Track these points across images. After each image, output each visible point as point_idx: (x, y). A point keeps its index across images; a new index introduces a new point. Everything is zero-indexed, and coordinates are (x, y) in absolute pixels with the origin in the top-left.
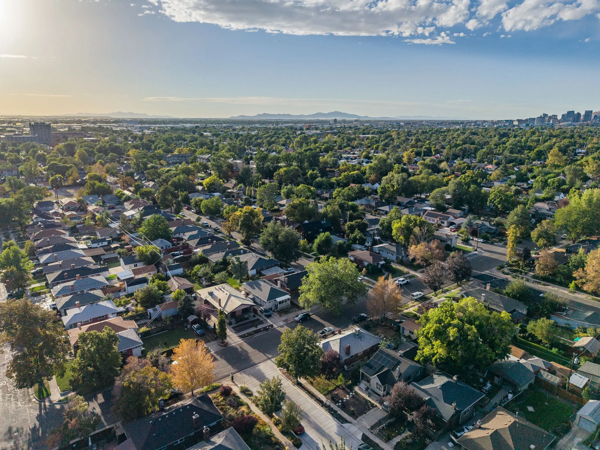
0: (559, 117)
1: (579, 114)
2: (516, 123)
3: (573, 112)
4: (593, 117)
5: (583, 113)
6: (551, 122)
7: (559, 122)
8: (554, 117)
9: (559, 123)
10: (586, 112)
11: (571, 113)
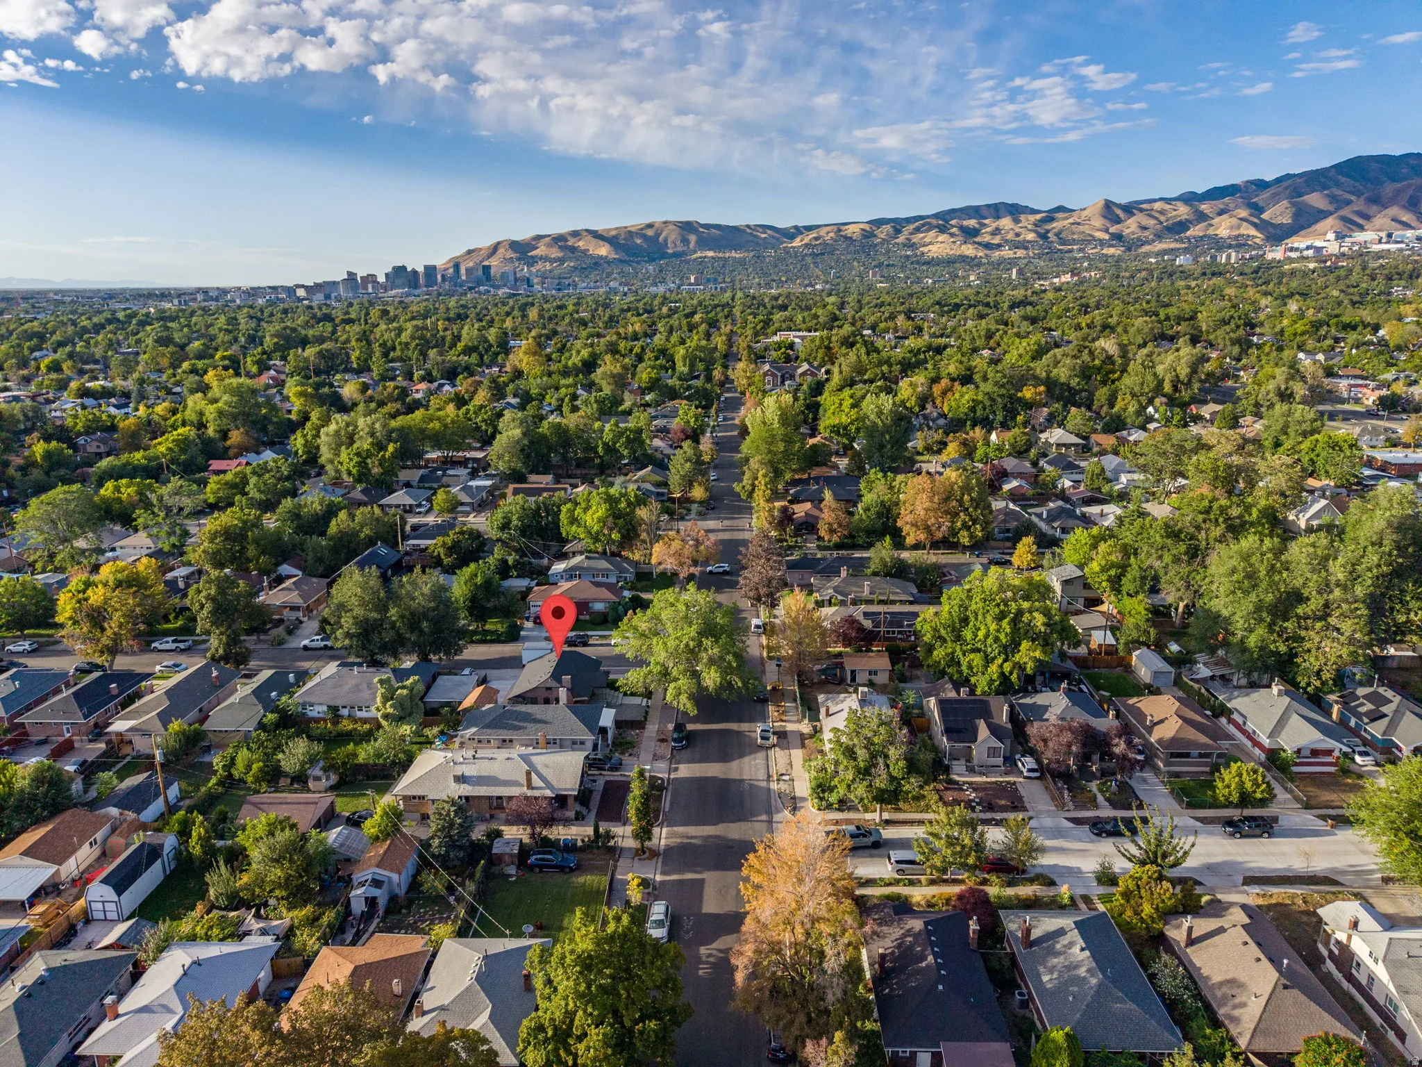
0: (381, 279)
1: (415, 272)
2: (301, 293)
3: (404, 268)
4: (439, 277)
5: (421, 269)
6: (370, 290)
7: (385, 288)
8: (371, 278)
9: (386, 290)
10: (426, 267)
11: (400, 270)
